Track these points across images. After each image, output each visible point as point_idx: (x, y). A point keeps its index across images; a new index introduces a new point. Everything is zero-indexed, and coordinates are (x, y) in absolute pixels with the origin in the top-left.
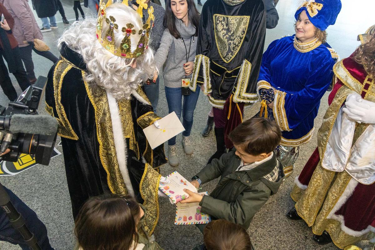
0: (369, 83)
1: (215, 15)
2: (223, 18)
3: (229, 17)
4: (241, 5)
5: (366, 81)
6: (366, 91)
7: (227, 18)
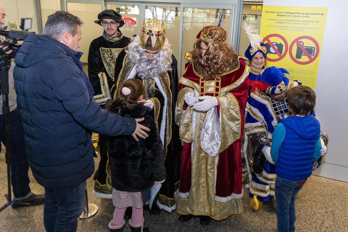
0: (202, 82)
1: (100, 48)
2: (107, 50)
3: (112, 49)
4: (119, 42)
5: (201, 82)
7: (110, 50)
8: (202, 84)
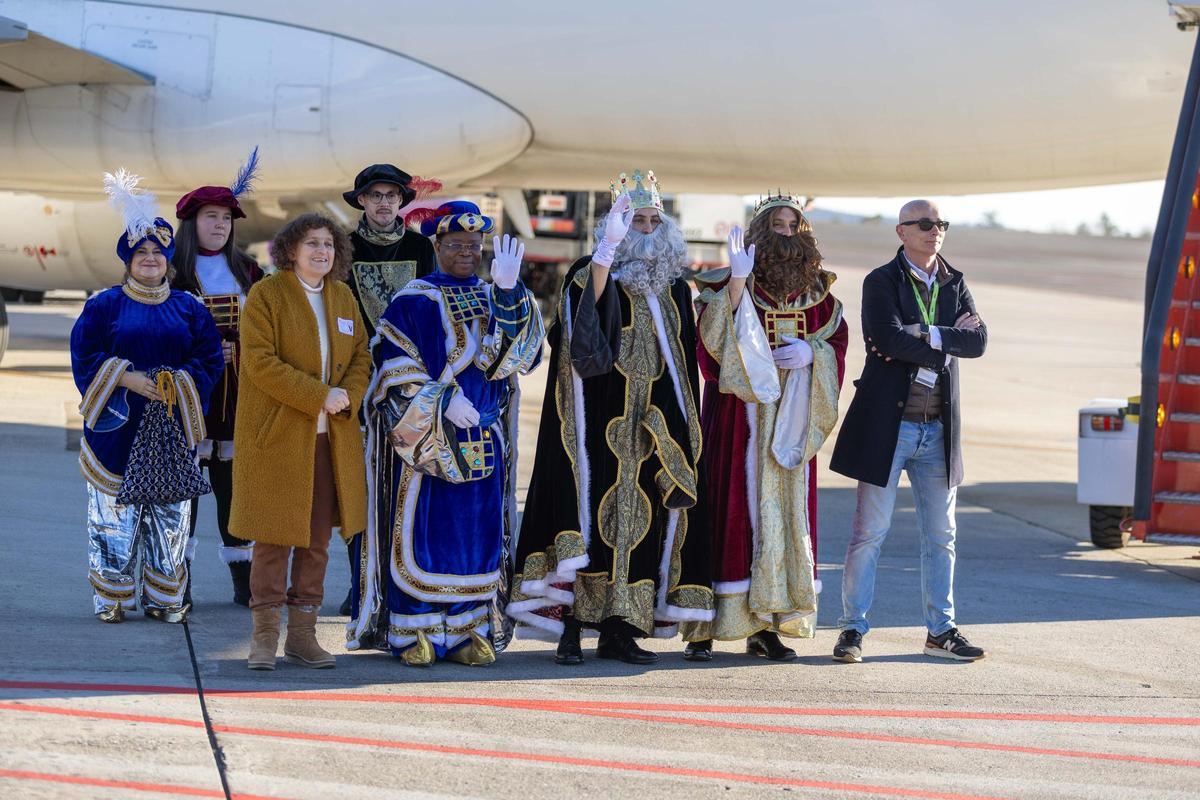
6: (771, 331)
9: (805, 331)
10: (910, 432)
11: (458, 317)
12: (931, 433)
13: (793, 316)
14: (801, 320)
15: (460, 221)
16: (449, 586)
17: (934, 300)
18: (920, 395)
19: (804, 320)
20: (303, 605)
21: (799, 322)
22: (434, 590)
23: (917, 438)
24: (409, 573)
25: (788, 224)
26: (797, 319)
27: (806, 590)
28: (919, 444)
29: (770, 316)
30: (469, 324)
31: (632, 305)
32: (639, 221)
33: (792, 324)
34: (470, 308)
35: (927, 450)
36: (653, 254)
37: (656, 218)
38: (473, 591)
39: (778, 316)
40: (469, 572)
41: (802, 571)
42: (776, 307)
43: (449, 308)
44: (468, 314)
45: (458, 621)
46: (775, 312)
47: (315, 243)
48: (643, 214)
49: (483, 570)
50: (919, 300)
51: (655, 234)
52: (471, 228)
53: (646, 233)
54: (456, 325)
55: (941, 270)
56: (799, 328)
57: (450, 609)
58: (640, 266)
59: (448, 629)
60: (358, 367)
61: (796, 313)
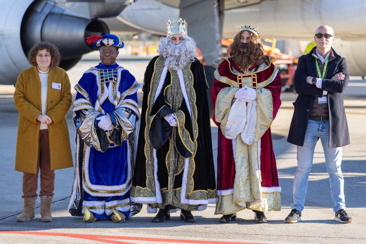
0: (240, 79)
5: (238, 79)
6: (240, 83)
8: (240, 81)
9: (256, 82)
10: (314, 125)
11: (102, 81)
12: (325, 126)
13: (250, 76)
14: (254, 77)
15: (103, 41)
16: (103, 190)
17: (325, 67)
18: (316, 108)
19: (256, 77)
20: (43, 196)
21: (253, 79)
22: (97, 192)
23: (318, 128)
24: (88, 185)
25: (245, 38)
26: (252, 77)
27: (257, 192)
28: (319, 130)
29: (240, 77)
30: (107, 85)
31: (171, 75)
32: (174, 39)
33: (250, 80)
34: (108, 78)
35: (323, 133)
36: (179, 53)
37: (181, 38)
38: (114, 192)
39: (243, 77)
40: (112, 184)
41: (255, 184)
42: (243, 73)
43: (100, 78)
44: (107, 80)
45: (109, 204)
46: (242, 75)
47: (41, 56)
48: (175, 37)
49: (118, 184)
50: (318, 68)
51: (180, 45)
52: (108, 44)
53: (176, 44)
54: (101, 84)
55: (331, 54)
56: (253, 81)
57: (107, 199)
58: (172, 58)
59: (106, 207)
60: (63, 101)
61: (252, 75)
